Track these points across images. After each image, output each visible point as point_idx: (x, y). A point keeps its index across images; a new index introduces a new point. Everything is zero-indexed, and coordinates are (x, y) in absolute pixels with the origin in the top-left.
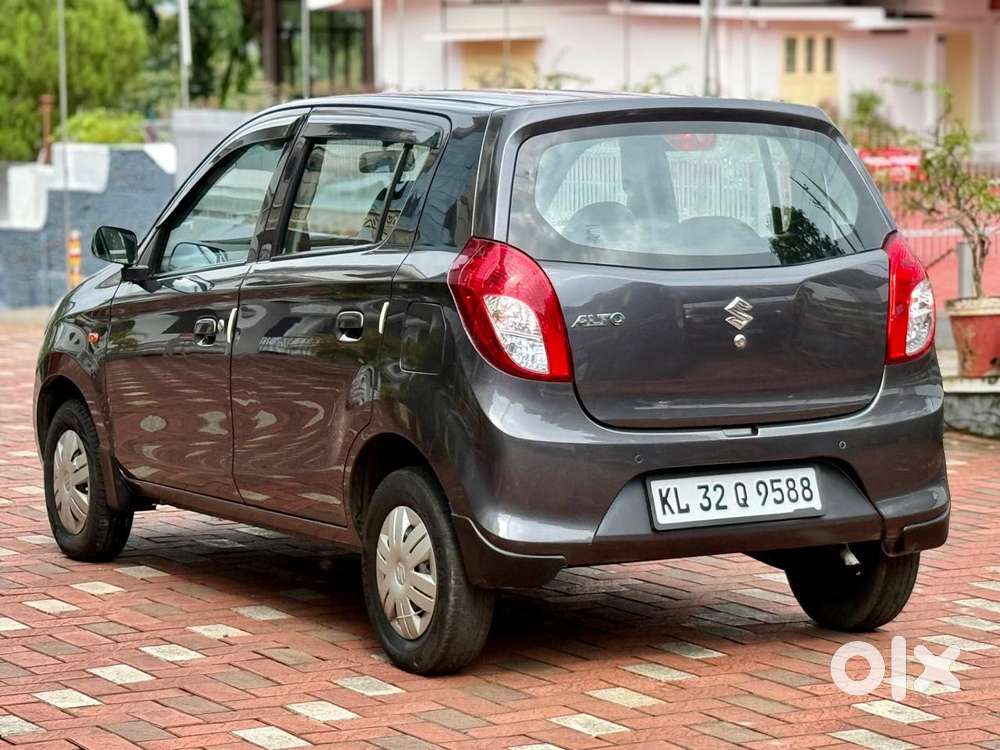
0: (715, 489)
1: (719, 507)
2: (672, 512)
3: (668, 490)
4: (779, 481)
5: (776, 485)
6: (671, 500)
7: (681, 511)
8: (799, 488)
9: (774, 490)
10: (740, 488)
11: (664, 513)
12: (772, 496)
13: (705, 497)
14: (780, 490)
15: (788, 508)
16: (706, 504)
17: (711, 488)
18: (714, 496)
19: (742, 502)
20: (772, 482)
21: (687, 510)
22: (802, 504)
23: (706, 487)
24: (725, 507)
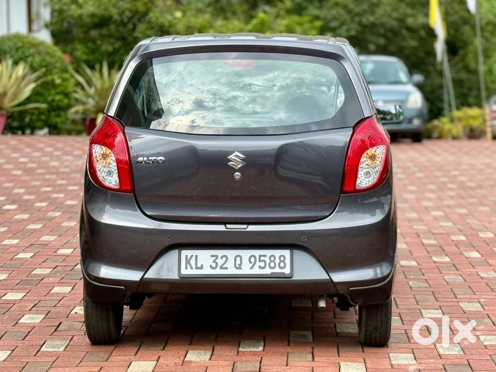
0: (222, 258)
1: (221, 268)
2: (192, 268)
3: (192, 256)
4: (265, 256)
5: (262, 258)
6: (193, 262)
7: (197, 268)
8: (277, 261)
9: (260, 261)
10: (238, 259)
11: (186, 268)
12: (258, 264)
13: (214, 262)
14: (264, 261)
15: (267, 271)
16: (214, 265)
17: (219, 257)
18: (220, 262)
19: (237, 266)
20: (260, 256)
21: (202, 267)
22: (277, 270)
23: (217, 257)
24: (226, 268)
